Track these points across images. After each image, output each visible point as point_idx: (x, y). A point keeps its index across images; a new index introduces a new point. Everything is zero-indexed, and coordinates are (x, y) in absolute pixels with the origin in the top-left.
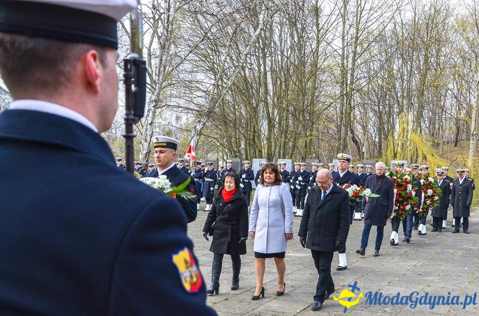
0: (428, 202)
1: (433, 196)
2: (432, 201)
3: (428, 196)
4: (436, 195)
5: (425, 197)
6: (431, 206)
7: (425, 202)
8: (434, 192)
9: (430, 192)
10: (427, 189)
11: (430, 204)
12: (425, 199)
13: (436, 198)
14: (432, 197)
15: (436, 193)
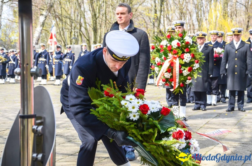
0: (186, 72)
1: (191, 63)
2: (191, 70)
3: (185, 63)
4: (196, 61)
5: (181, 65)
6: (189, 78)
7: (181, 73)
8: (193, 56)
9: (187, 57)
10: (183, 53)
11: (188, 75)
12: (180, 68)
13: (196, 66)
14: (189, 65)
15: (195, 59)
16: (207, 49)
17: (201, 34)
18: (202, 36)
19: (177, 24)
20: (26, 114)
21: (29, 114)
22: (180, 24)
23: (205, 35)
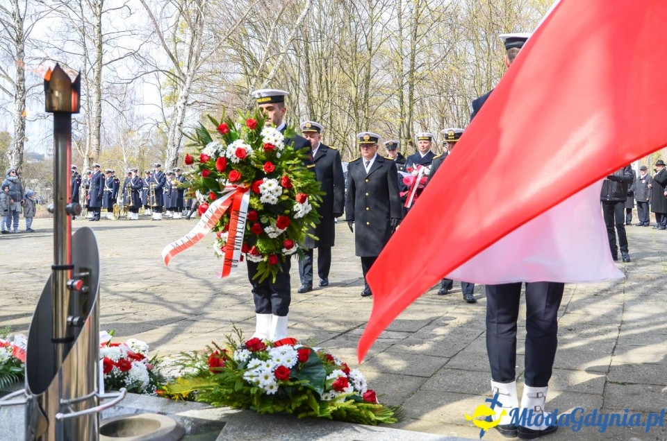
16: (382, 166)
17: (367, 138)
18: (369, 140)
19: (261, 98)
20: (60, 264)
21: (64, 264)
22: (269, 99)
23: (375, 139)
